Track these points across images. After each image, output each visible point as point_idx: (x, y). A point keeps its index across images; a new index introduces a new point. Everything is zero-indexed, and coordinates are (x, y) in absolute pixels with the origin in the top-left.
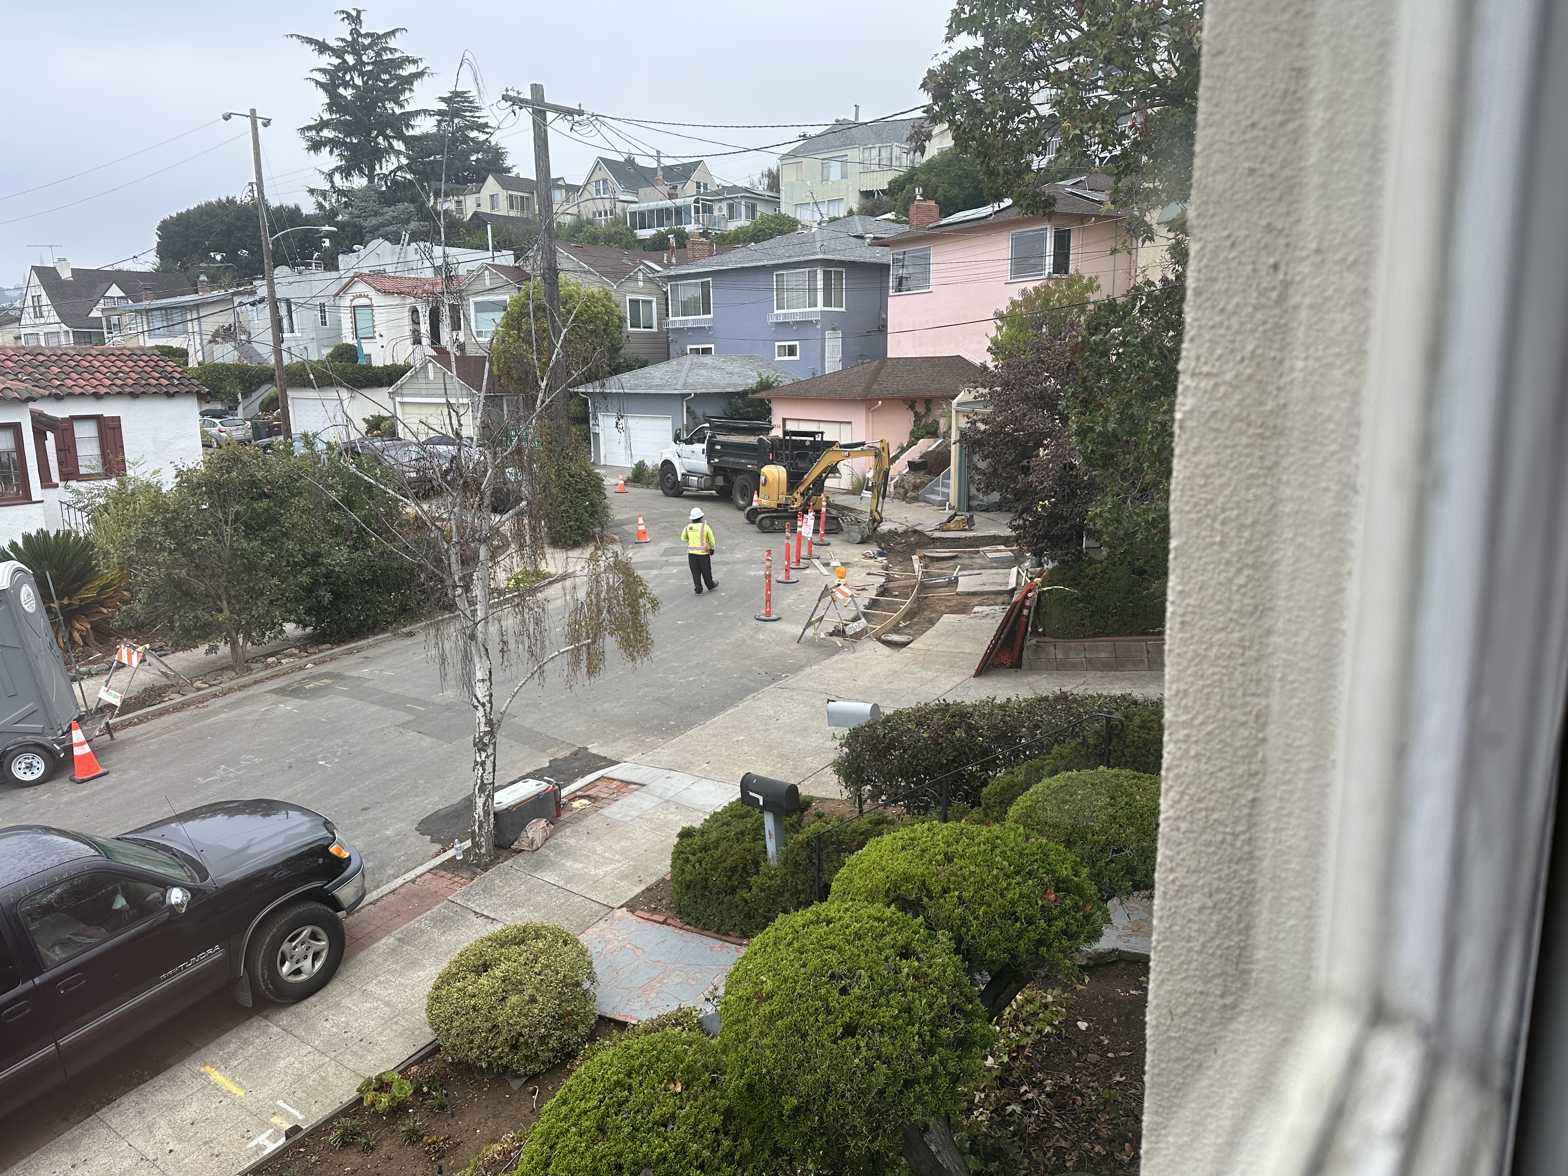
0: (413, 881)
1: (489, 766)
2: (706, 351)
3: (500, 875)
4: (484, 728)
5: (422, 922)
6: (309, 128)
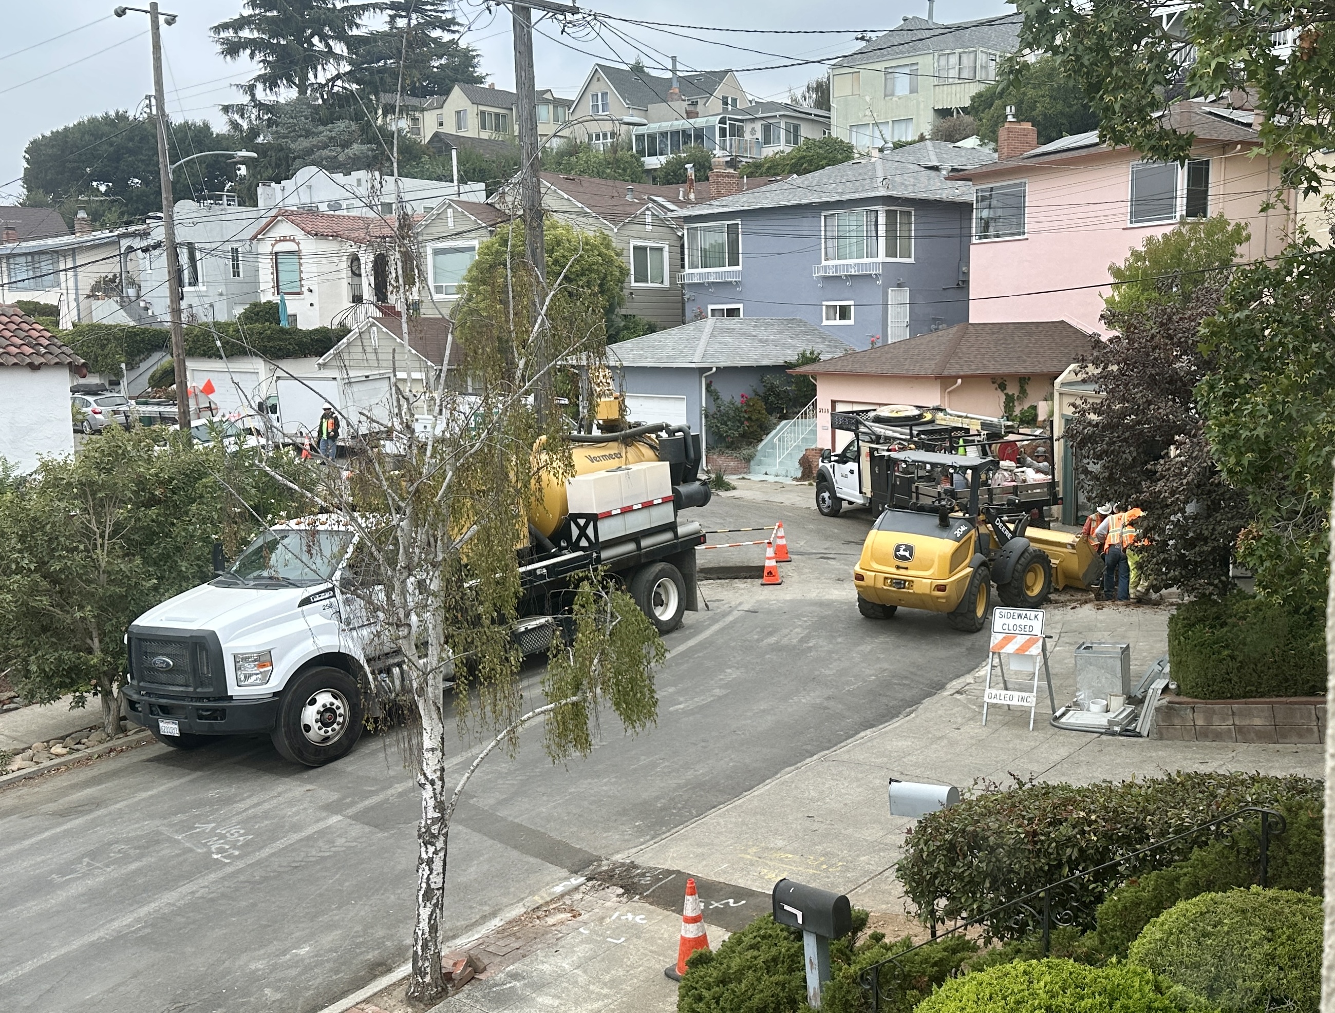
1: (438, 866)
2: (732, 313)
4: (432, 814)
6: (225, 26)
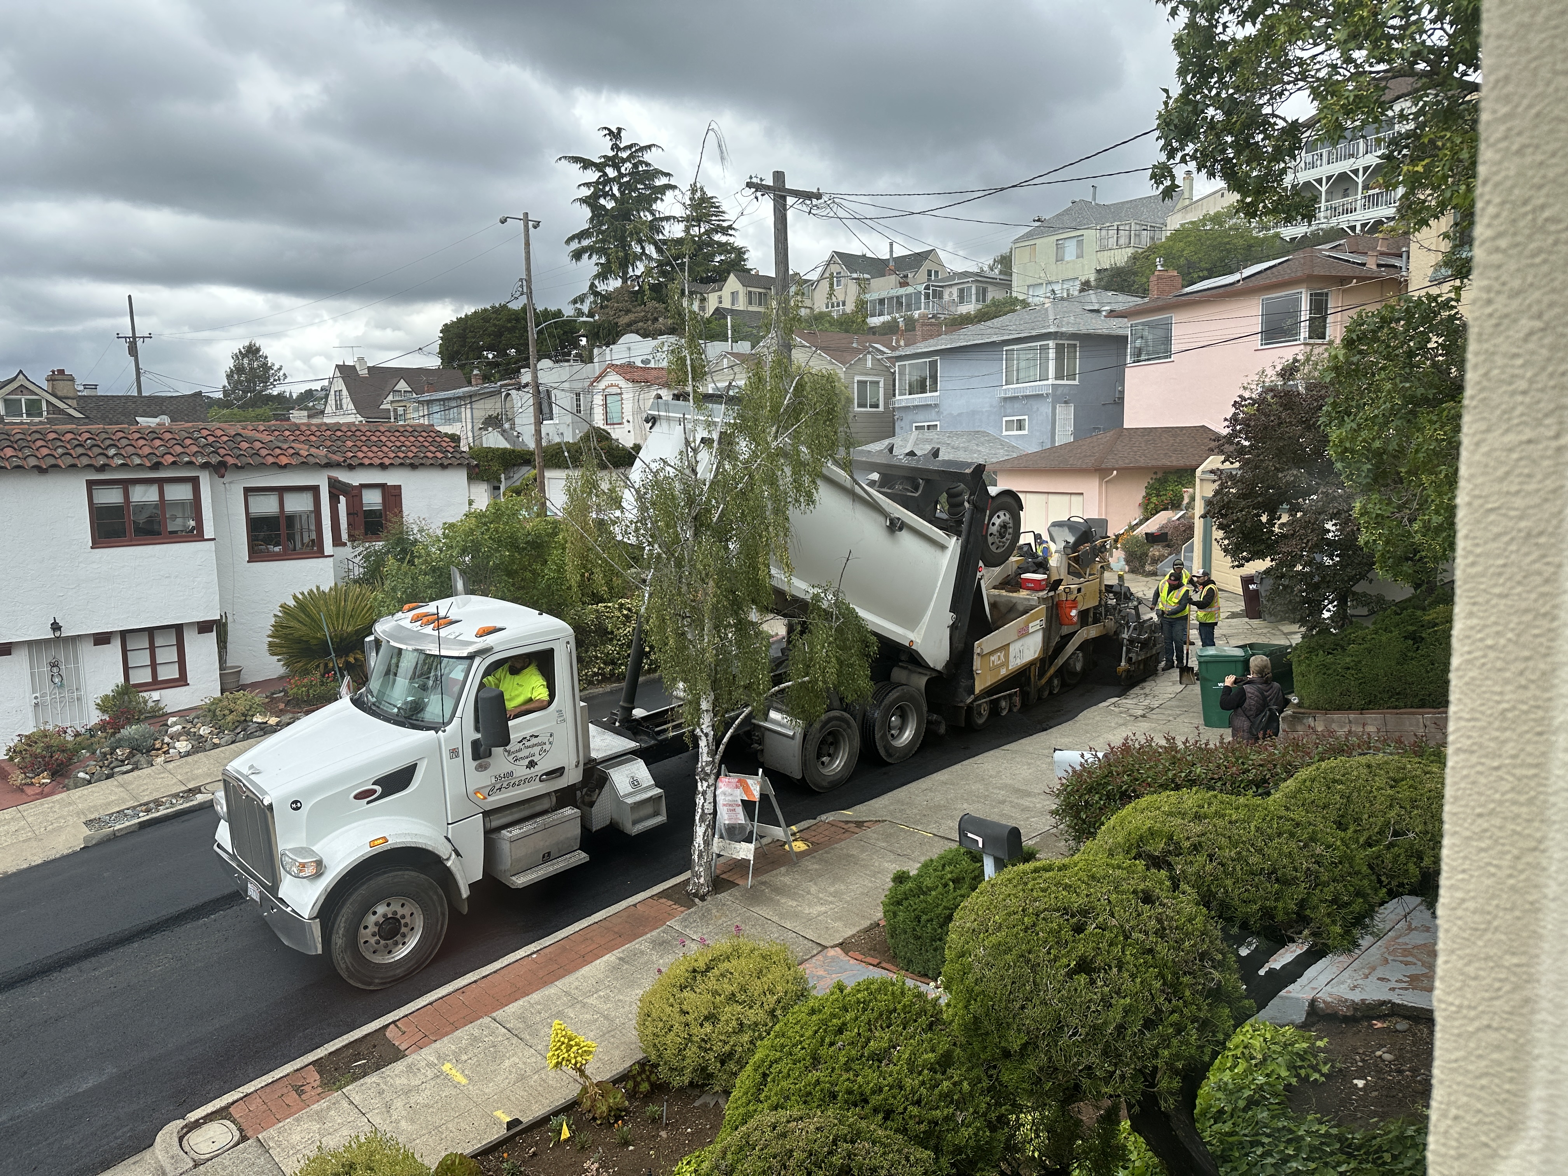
0: (635, 905)
1: (709, 796)
2: (932, 428)
3: (717, 905)
4: (706, 759)
5: (641, 944)
6: (573, 238)
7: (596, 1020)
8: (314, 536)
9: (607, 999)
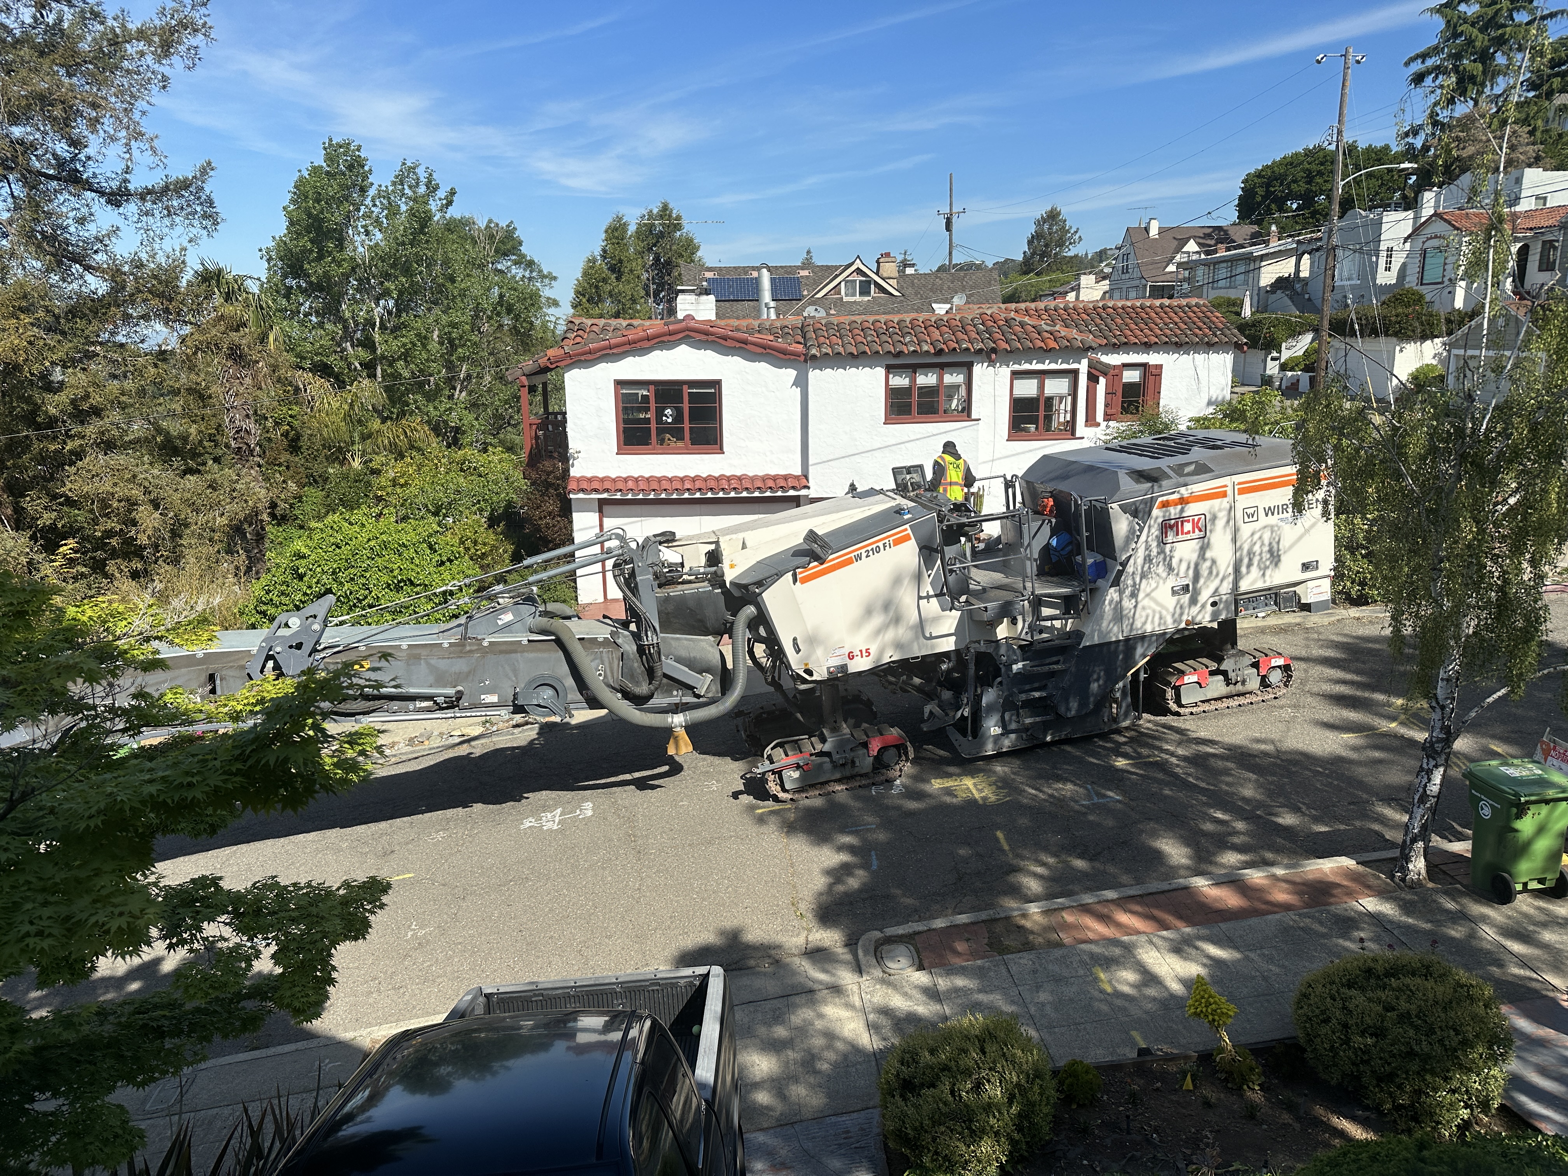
1: (1436, 777)
3: (1424, 899)
4: (1438, 734)
6: (1414, 59)
7: (1254, 978)
8: (1068, 418)
9: (1270, 959)
